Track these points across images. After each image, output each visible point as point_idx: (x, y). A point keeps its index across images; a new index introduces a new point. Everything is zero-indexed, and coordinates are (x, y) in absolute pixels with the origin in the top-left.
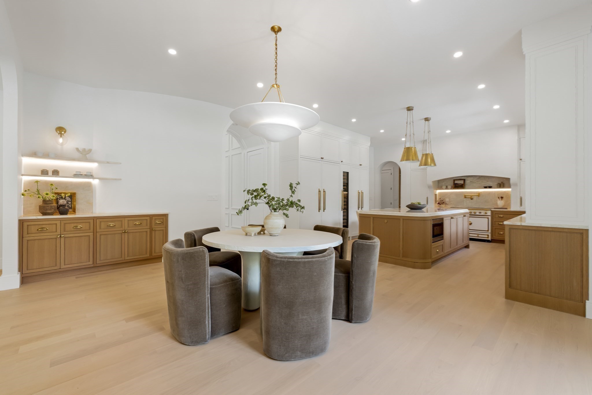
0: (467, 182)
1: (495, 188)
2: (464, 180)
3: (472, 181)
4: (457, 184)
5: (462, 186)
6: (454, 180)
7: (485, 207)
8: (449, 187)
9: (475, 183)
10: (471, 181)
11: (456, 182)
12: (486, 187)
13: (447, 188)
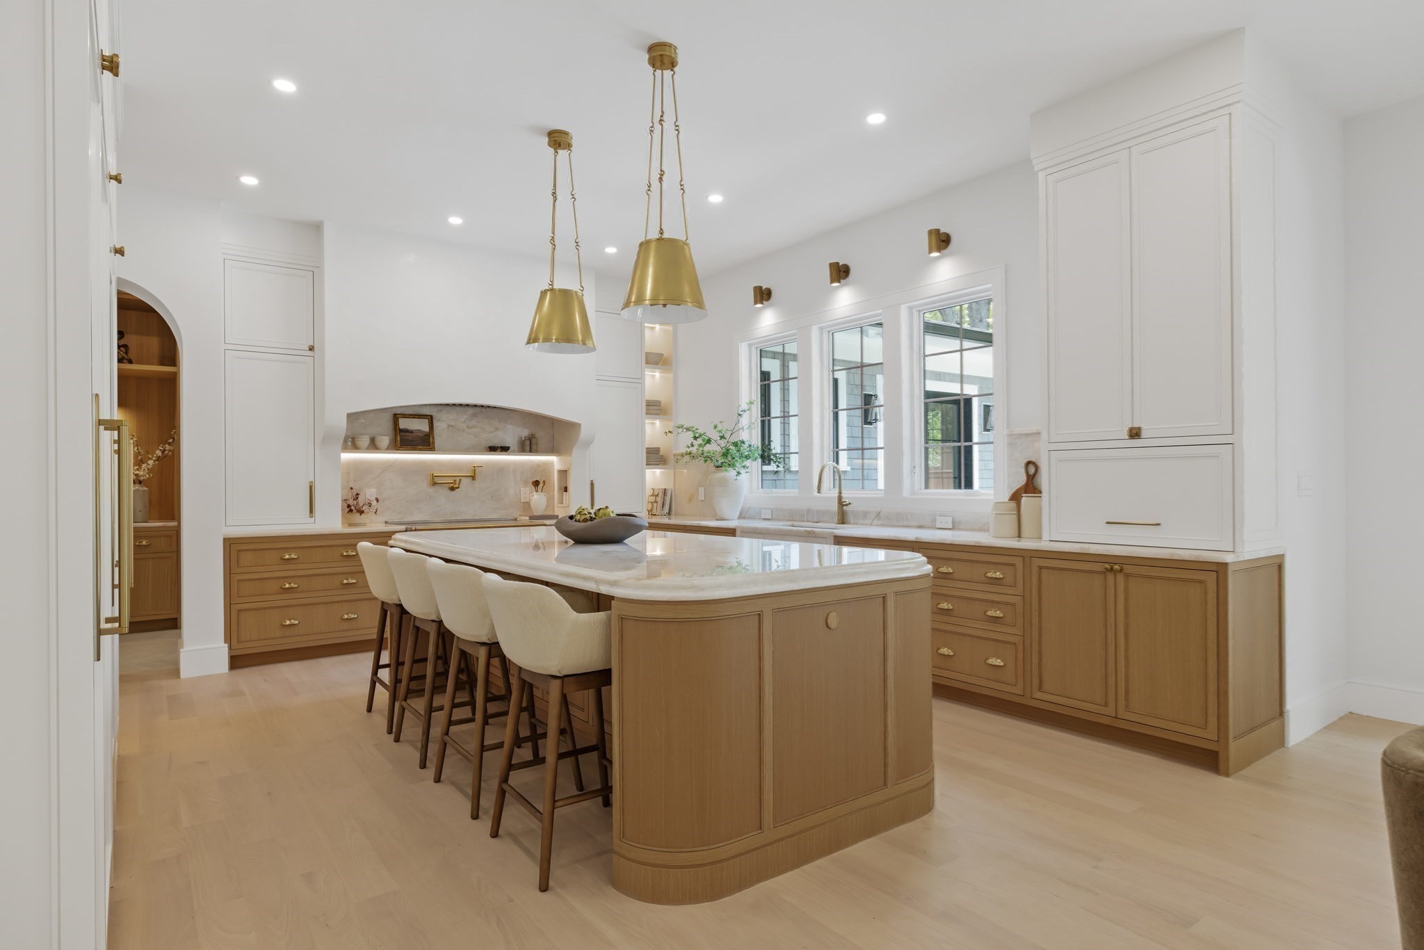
0: (439, 426)
1: (514, 453)
2: (431, 419)
3: (453, 423)
4: (407, 431)
5: (425, 442)
6: (396, 417)
7: (491, 516)
8: (385, 441)
9: (463, 431)
10: (452, 426)
11: (404, 424)
12: (493, 449)
13: (373, 446)
